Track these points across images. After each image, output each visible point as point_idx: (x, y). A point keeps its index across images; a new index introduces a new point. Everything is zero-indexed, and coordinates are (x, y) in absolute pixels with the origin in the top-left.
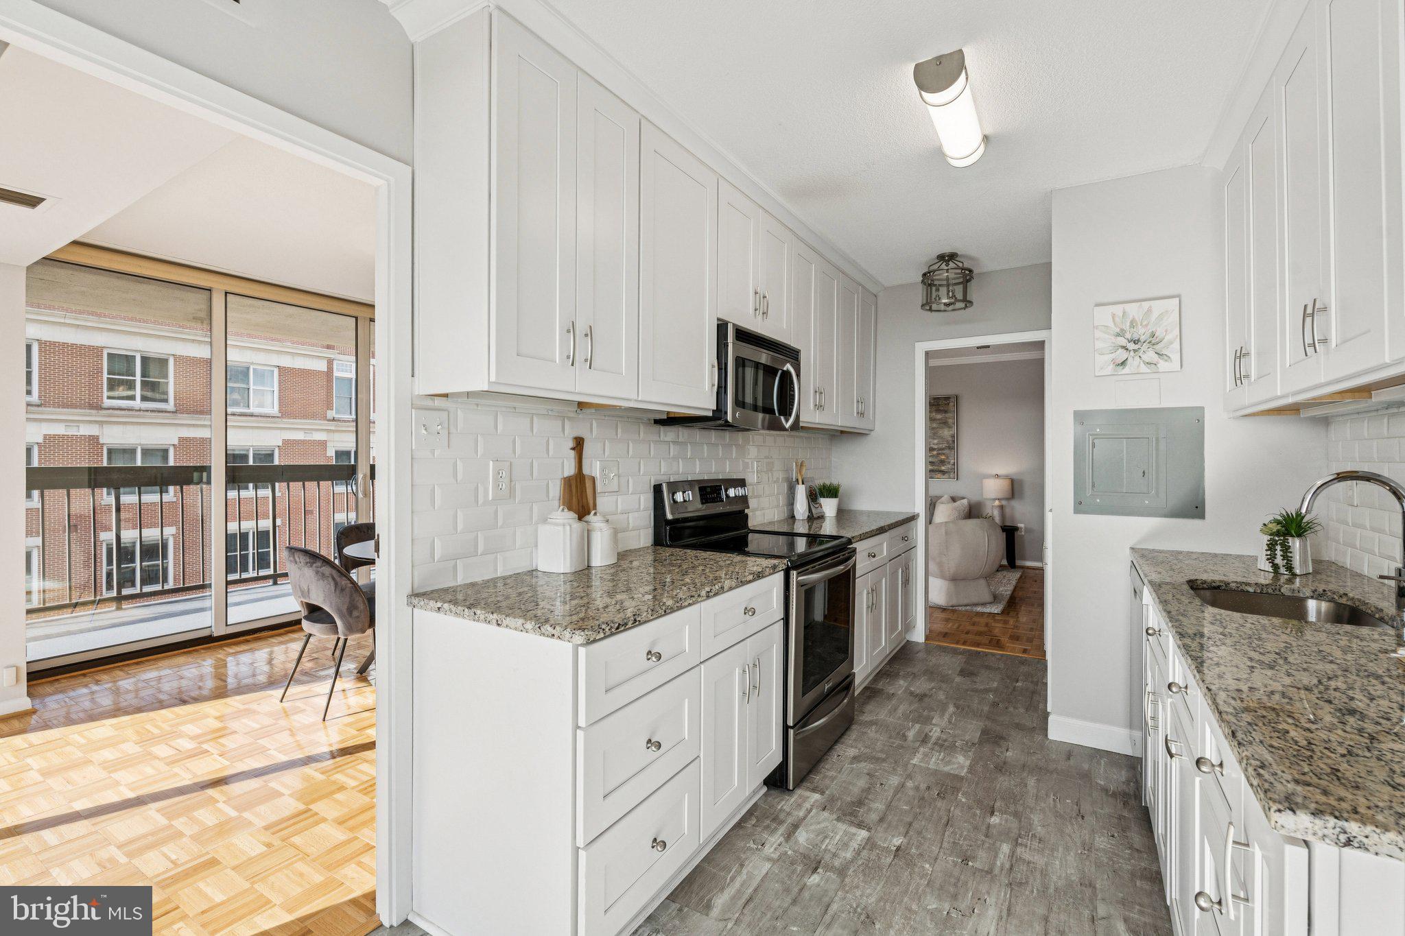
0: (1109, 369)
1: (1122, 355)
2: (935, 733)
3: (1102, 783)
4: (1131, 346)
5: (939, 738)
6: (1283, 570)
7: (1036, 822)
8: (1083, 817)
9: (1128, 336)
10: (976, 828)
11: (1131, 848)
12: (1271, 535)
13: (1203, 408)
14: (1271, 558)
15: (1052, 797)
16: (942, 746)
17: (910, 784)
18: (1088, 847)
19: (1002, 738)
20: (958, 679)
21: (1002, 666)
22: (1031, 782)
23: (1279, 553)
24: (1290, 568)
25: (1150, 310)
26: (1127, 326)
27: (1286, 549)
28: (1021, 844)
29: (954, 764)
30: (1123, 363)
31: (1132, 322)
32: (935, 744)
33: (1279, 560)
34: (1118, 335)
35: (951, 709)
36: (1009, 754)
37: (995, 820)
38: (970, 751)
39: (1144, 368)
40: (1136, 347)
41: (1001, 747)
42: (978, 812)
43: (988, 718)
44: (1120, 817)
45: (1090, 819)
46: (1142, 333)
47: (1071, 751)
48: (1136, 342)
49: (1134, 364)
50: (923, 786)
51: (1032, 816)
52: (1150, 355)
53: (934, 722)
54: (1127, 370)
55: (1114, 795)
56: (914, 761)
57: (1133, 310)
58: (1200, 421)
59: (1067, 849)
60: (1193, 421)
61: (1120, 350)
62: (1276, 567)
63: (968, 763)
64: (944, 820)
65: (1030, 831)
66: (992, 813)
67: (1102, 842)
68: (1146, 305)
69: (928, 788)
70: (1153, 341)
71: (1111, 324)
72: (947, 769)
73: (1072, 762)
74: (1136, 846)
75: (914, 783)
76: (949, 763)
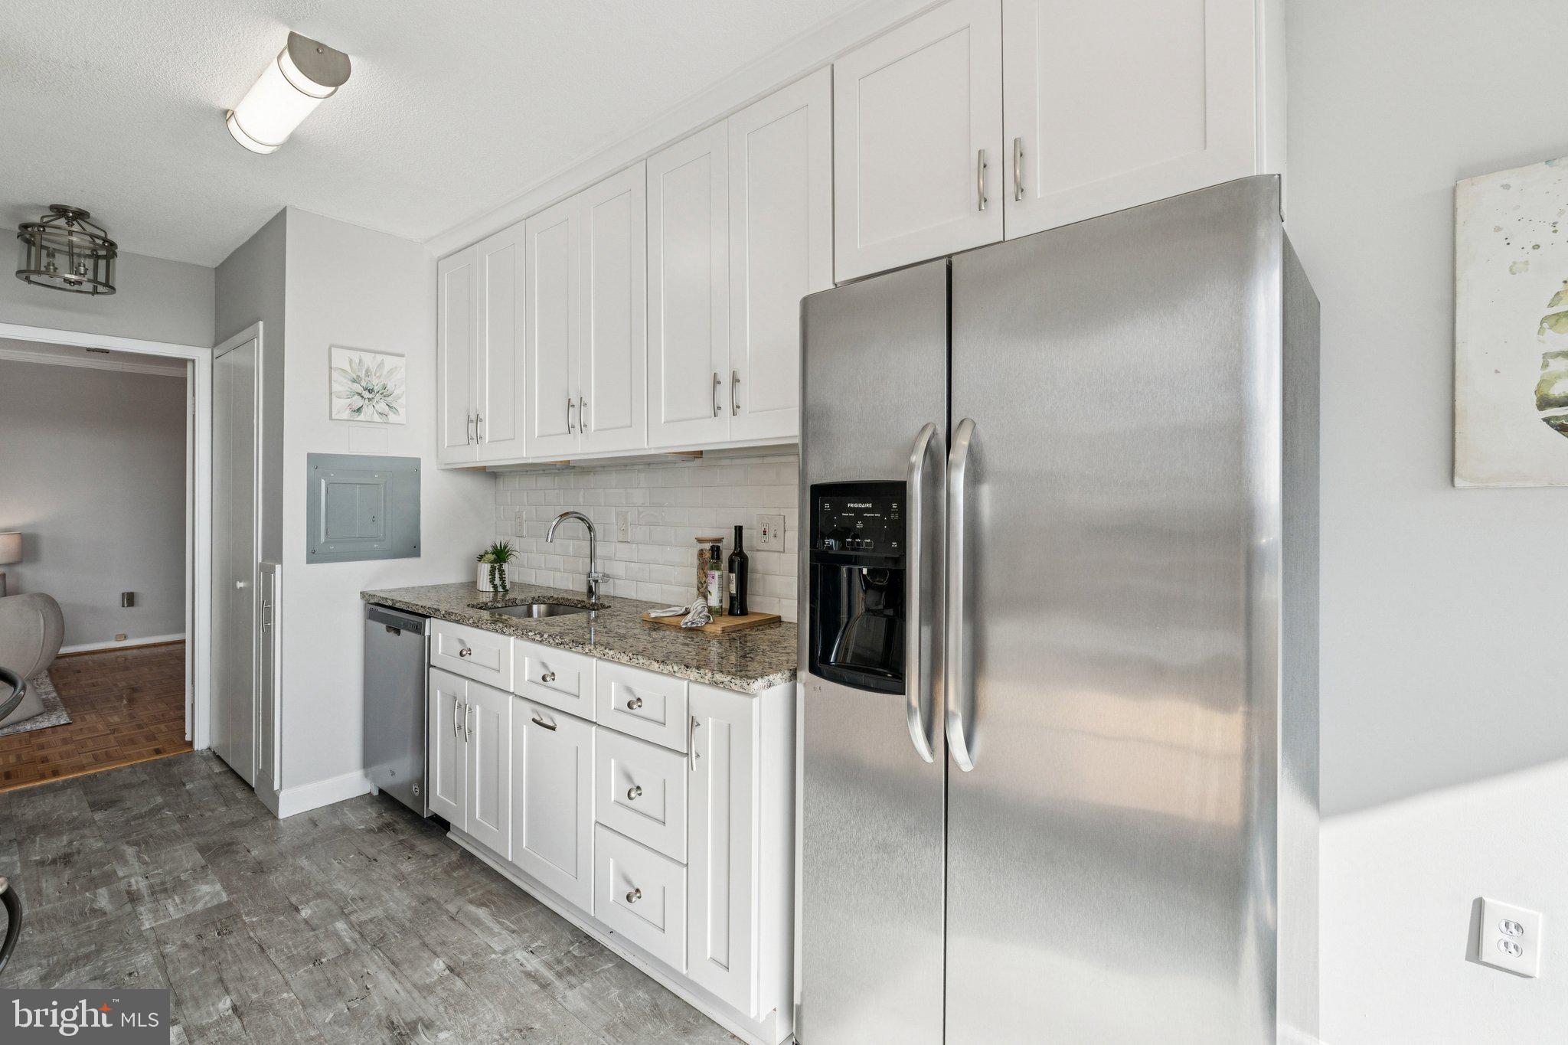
0: (346, 415)
1: (358, 402)
2: (139, 884)
3: (362, 827)
4: (366, 395)
5: (151, 886)
6: (500, 589)
7: (344, 889)
8: (375, 860)
9: (364, 384)
10: (295, 931)
11: (428, 857)
12: (490, 563)
13: (419, 460)
14: (492, 580)
15: (336, 862)
16: (165, 890)
17: (169, 949)
18: (401, 877)
19: (230, 844)
20: (98, 816)
21: (145, 777)
22: (304, 862)
23: (497, 576)
24: (504, 587)
25: (381, 365)
26: (362, 374)
27: (501, 572)
28: (351, 913)
29: (202, 897)
30: (359, 410)
31: (367, 371)
32: (153, 894)
33: (497, 581)
34: (354, 381)
35: (130, 851)
36: (254, 853)
37: (305, 913)
38: (207, 876)
39: (377, 418)
40: (371, 396)
41: (238, 853)
42: (282, 918)
43: (191, 835)
44: (401, 842)
45: (382, 858)
46: (376, 383)
47: (312, 819)
48: (370, 391)
49: (368, 412)
50: (191, 939)
51: (335, 887)
52: (382, 406)
53: (120, 874)
54: (362, 417)
55: (380, 830)
56: (147, 925)
57: (369, 360)
58: (418, 471)
59: (388, 890)
60: (410, 470)
61: (357, 397)
62: (495, 587)
63: (218, 887)
64: (255, 949)
65: (346, 899)
66: (297, 910)
67: (407, 867)
68: (379, 357)
69: (200, 937)
70: (384, 392)
71: (349, 369)
72: (200, 906)
73: (321, 826)
74: (430, 853)
75: (174, 944)
76: (195, 900)
